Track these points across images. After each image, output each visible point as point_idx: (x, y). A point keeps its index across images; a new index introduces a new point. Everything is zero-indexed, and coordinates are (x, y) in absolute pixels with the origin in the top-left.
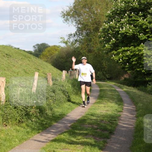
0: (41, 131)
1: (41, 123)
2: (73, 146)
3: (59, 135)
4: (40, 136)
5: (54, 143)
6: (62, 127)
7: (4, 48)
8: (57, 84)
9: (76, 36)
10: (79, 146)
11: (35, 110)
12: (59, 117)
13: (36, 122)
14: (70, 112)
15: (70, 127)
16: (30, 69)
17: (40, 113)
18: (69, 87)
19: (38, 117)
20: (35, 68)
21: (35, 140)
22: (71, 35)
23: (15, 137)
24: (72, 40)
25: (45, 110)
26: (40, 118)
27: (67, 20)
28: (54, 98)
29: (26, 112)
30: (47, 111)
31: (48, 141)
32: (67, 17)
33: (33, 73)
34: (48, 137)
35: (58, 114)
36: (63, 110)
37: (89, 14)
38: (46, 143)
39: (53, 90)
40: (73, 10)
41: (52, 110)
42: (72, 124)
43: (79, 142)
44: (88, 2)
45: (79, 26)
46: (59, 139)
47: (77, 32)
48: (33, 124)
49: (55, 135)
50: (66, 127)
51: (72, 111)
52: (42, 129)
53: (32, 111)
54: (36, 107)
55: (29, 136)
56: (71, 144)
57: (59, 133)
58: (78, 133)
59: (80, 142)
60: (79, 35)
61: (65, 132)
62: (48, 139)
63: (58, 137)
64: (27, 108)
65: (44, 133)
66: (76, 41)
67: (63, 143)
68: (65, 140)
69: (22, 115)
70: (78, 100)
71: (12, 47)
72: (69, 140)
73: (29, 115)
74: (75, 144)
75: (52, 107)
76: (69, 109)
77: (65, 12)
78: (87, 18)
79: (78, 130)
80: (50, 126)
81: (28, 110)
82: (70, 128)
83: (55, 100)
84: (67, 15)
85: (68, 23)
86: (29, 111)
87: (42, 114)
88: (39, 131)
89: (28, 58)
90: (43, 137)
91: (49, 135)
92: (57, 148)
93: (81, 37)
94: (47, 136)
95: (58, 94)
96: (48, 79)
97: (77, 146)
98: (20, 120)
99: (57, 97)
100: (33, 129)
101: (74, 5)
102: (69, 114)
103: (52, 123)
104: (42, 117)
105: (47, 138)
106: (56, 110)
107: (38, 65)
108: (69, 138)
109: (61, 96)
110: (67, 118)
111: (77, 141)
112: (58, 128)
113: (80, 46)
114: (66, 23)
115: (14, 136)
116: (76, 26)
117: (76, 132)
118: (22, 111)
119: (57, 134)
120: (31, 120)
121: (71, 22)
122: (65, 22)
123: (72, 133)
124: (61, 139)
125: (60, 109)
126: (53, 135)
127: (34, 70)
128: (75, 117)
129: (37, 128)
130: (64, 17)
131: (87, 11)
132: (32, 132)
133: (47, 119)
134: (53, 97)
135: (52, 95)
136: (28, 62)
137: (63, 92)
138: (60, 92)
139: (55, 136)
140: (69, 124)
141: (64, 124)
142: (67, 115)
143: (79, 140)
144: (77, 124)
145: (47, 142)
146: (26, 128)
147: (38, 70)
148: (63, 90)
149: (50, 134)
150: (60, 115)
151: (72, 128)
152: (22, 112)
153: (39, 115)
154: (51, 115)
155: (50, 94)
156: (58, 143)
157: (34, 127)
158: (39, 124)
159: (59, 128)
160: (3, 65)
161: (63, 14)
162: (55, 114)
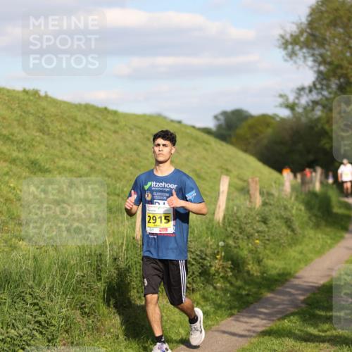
0: (236, 311)
1: (237, 294)
2: (311, 345)
3: (279, 319)
4: (234, 323)
5: (267, 337)
6: (285, 303)
7: (149, 120)
8: (271, 205)
9: (314, 92)
10: (326, 345)
11: (221, 263)
12: (276, 280)
13: (225, 290)
14: (301, 269)
15: (304, 302)
16: (209, 168)
17: (234, 269)
18: (301, 210)
19: (229, 278)
20: (221, 167)
21: (224, 332)
22: (303, 89)
23: (178, 324)
24: (304, 100)
25: (244, 262)
26: (233, 280)
27: (292, 54)
28: (264, 236)
29: (202, 266)
30: (250, 267)
31: (254, 335)
32: (293, 49)
33: (215, 178)
34: (252, 325)
35: (274, 272)
36: (285, 264)
37: (344, 40)
38: (249, 339)
39: (263, 218)
40: (306, 31)
41: (262, 264)
42: (309, 295)
43: (325, 336)
44: (342, 13)
45: (322, 68)
46: (279, 331)
47: (317, 83)
48: (217, 295)
49: (269, 320)
50: (294, 303)
51: (306, 265)
52: (237, 305)
53: (216, 265)
54: (224, 256)
55: (210, 323)
56: (306, 340)
57: (279, 316)
58: (321, 315)
59: (328, 338)
60: (322, 89)
61: (293, 314)
62: (254, 329)
63: (276, 325)
64: (204, 259)
65: (243, 316)
66: (315, 103)
67: (287, 339)
68: (293, 331)
69: (193, 273)
70: (321, 240)
71: (165, 118)
72: (301, 331)
73: (209, 274)
74: (317, 341)
75: (261, 256)
76: (299, 261)
77: (288, 37)
78: (340, 48)
79: (323, 310)
80: (258, 299)
81: (206, 262)
82: (303, 306)
83: (268, 240)
84: (291, 44)
85: (295, 62)
86: (209, 264)
87: (239, 271)
88: (233, 312)
89: (204, 144)
90: (241, 324)
91: (256, 321)
92: (275, 350)
93: (325, 93)
94: (251, 323)
95: (275, 225)
96: (251, 192)
97: (322, 345)
98: (188, 285)
99: (271, 234)
100: (219, 307)
101: (310, 19)
102: (299, 274)
103: (261, 293)
104: (237, 279)
105: (250, 328)
106: (269, 263)
107: (226, 161)
108: (303, 328)
109: (281, 232)
110: (296, 282)
111: (321, 334)
112: (275, 305)
113: (324, 115)
114: (291, 62)
115: (174, 322)
116: (315, 69)
117: (317, 315)
118: (193, 265)
119: (275, 319)
120: (213, 285)
121: (302, 59)
122: (288, 59)
123: (308, 316)
124: (284, 330)
125: (280, 260)
126: (264, 321)
127: (218, 171)
128: (315, 281)
129: (227, 304)
130: (286, 48)
131: (340, 34)
132: (215, 313)
133: (249, 285)
134: (263, 234)
135: (260, 229)
136: (204, 153)
137: (286, 222)
138: (278, 221)
139: (269, 322)
140: (302, 295)
141: (290, 296)
142: (297, 275)
143: (326, 331)
144: (319, 295)
145: (251, 336)
146: (203, 304)
147: (228, 172)
148: (287, 218)
149: (259, 317)
150: (279, 275)
151: (307, 304)
152: (193, 267)
153: (230, 274)
154: (259, 274)
155: (255, 227)
156: (277, 338)
157: (219, 302)
158: (232, 295)
159: (279, 304)
160: (148, 159)
161: (284, 41)
162: (269, 273)
